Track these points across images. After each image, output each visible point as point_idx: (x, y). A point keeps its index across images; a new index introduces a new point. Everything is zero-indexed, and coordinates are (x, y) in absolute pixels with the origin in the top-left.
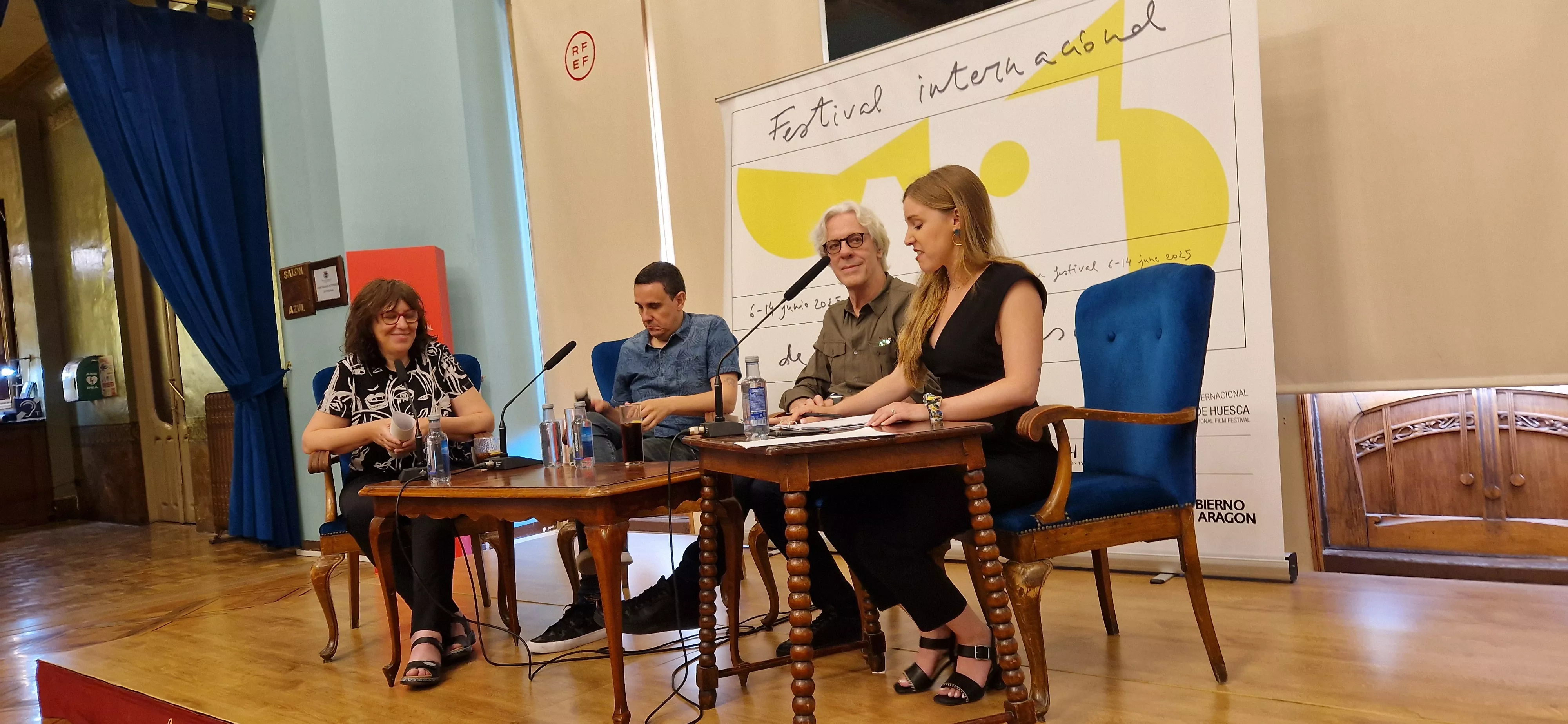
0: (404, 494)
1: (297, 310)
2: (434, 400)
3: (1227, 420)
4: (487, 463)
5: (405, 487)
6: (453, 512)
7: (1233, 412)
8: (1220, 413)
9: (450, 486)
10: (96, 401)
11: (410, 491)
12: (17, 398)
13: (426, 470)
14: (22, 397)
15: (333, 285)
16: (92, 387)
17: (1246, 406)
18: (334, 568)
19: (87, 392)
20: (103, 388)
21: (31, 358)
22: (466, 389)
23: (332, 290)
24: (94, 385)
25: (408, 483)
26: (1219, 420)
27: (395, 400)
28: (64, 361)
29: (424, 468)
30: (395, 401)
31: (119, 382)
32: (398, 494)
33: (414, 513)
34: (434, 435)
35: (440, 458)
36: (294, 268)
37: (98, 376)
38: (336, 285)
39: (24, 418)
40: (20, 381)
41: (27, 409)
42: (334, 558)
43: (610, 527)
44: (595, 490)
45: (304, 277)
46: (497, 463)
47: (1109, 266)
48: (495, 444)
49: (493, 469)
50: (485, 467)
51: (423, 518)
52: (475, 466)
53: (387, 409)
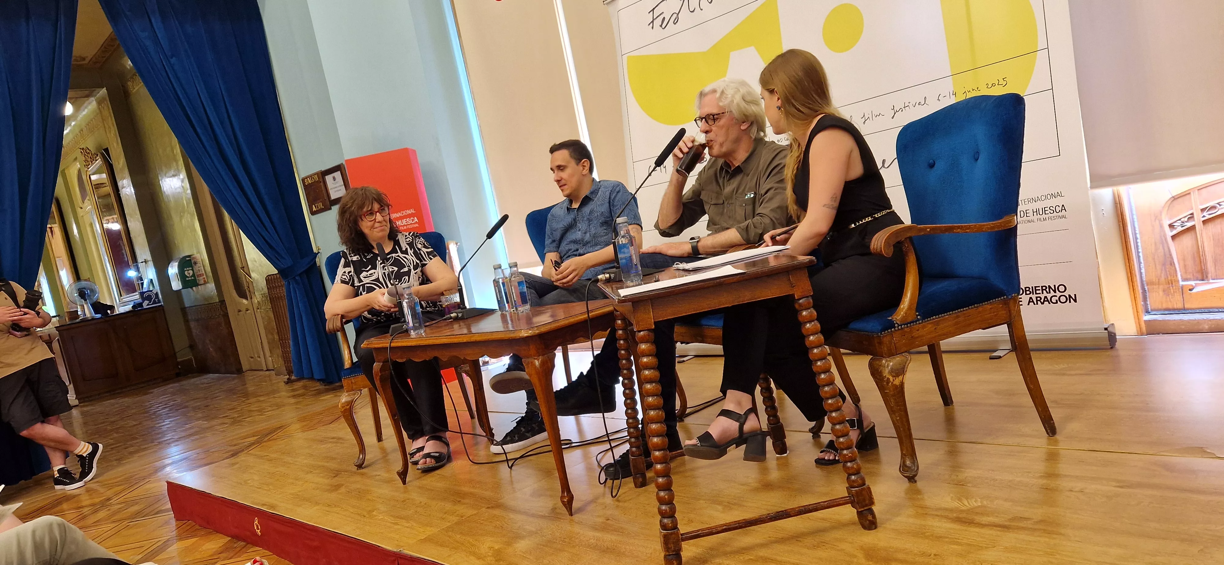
0: (393, 345)
1: (318, 207)
2: (412, 270)
3: (1047, 219)
4: (452, 315)
5: (392, 339)
6: (428, 356)
7: (1052, 212)
8: (1041, 214)
9: (424, 336)
10: (194, 288)
11: (397, 342)
12: (141, 291)
14: (144, 290)
15: (340, 186)
16: (190, 279)
17: (1063, 205)
18: (355, 401)
19: (189, 283)
20: (197, 278)
21: (146, 262)
22: (434, 258)
23: (340, 190)
24: (191, 277)
25: (395, 336)
26: (1040, 219)
28: (169, 260)
30: (384, 273)
31: (207, 272)
32: (388, 345)
33: (402, 358)
34: (408, 299)
35: (414, 315)
36: (311, 176)
37: (193, 270)
38: (342, 185)
39: (148, 305)
40: (141, 279)
41: (149, 298)
42: (354, 394)
43: (541, 358)
44: (527, 331)
45: (319, 182)
46: (459, 314)
47: (938, 100)
48: (456, 299)
49: (456, 319)
50: (451, 318)
51: (410, 361)
52: (443, 318)
53: (377, 280)
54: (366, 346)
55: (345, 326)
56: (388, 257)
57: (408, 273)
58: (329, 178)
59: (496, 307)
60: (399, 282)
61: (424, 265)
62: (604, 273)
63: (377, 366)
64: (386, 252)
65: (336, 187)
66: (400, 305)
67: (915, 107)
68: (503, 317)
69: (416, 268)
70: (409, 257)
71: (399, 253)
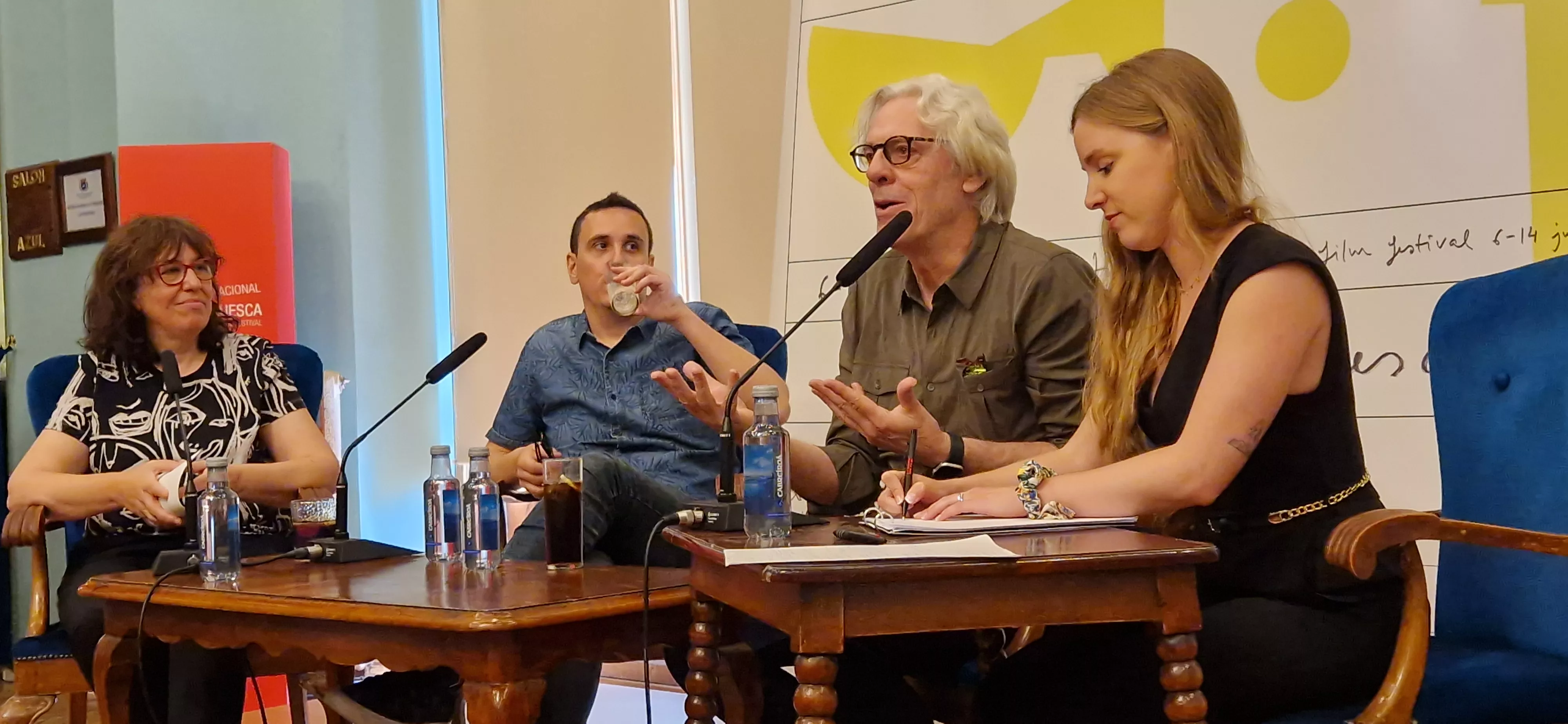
0: (156, 599)
1: (33, 246)
2: (237, 428)
4: (312, 549)
5: (158, 585)
6: (237, 637)
9: (237, 591)
11: (167, 593)
13: (197, 555)
15: (95, 205)
18: (37, 718)
22: (293, 408)
23: (93, 213)
25: (165, 578)
27: (167, 423)
29: (195, 552)
30: (168, 425)
32: (142, 597)
33: (171, 634)
36: (30, 171)
38: (101, 205)
42: (37, 703)
43: (508, 687)
44: (486, 618)
45: (45, 186)
46: (328, 550)
47: (1495, 241)
48: (328, 512)
49: (319, 560)
50: (307, 555)
51: (188, 644)
52: (288, 553)
53: (148, 437)
54: (89, 591)
55: (47, 534)
56: (185, 385)
57: (226, 433)
58: (71, 183)
59: (421, 547)
60: (200, 449)
61: (267, 419)
62: (691, 508)
63: (106, 643)
64: (182, 375)
65: (83, 206)
67: (1441, 247)
68: (432, 573)
69: (246, 423)
70: (236, 393)
71: (215, 379)
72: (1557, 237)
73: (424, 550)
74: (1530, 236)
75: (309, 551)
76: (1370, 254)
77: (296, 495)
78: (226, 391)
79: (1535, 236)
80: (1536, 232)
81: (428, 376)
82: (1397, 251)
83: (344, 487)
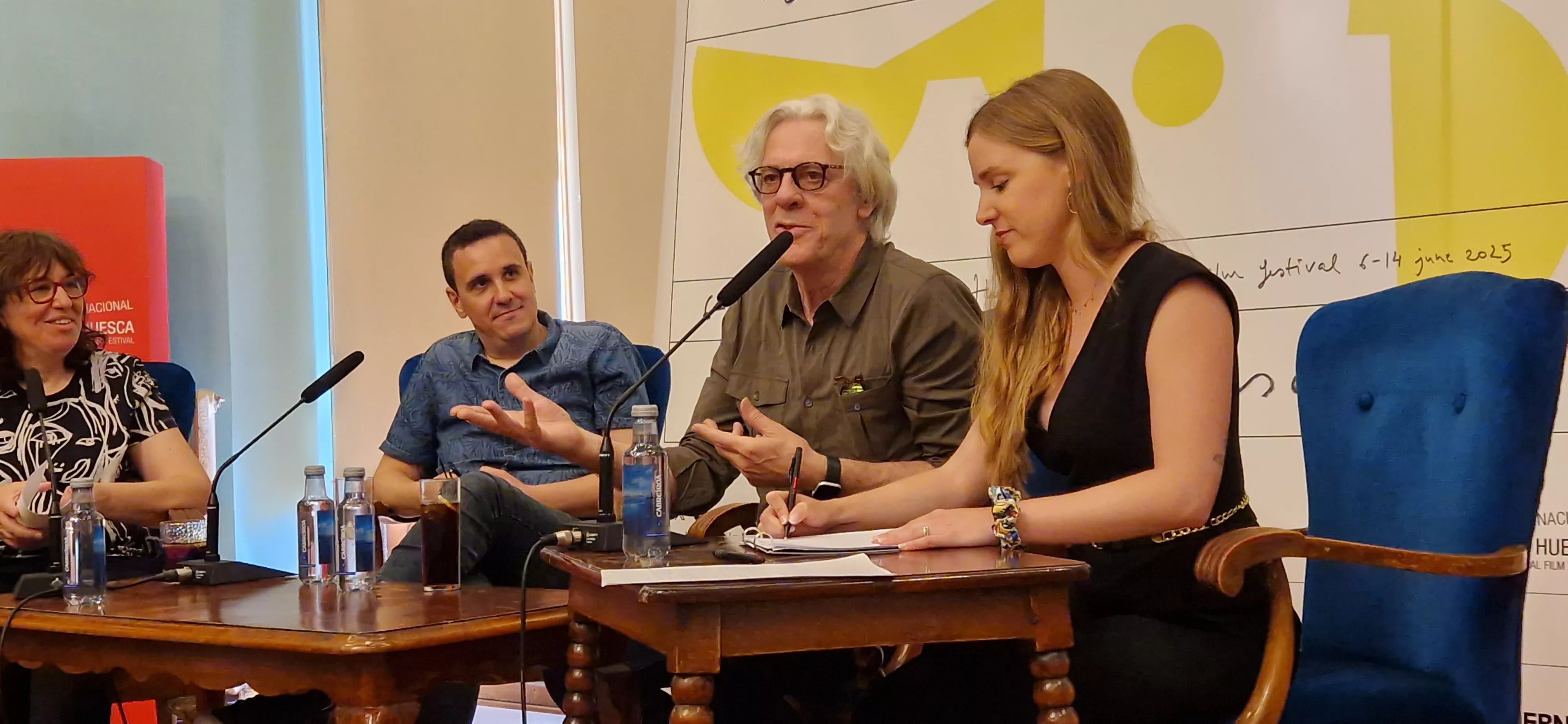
0: (17, 623)
2: (105, 446)
4: (181, 572)
5: (18, 610)
6: (102, 661)
8: (1554, 551)
9: (102, 614)
11: (30, 618)
13: (60, 579)
22: (165, 427)
25: (27, 602)
27: (31, 442)
29: (58, 574)
30: (33, 444)
33: (32, 659)
43: (381, 711)
44: (359, 641)
46: (197, 572)
47: (1361, 265)
48: (199, 533)
49: (189, 582)
50: (176, 577)
52: (157, 575)
53: (11, 458)
56: (50, 404)
57: (93, 453)
59: (294, 568)
60: (65, 469)
61: (136, 438)
62: (570, 528)
64: (47, 394)
66: (55, 528)
67: (1310, 271)
68: (305, 595)
69: (115, 441)
70: (104, 412)
71: (83, 398)
72: (1420, 262)
73: (296, 571)
74: (1394, 260)
75: (179, 573)
76: (1242, 277)
77: (165, 516)
78: (94, 410)
79: (1399, 260)
80: (1400, 257)
81: (302, 396)
82: (1268, 273)
83: (215, 508)
